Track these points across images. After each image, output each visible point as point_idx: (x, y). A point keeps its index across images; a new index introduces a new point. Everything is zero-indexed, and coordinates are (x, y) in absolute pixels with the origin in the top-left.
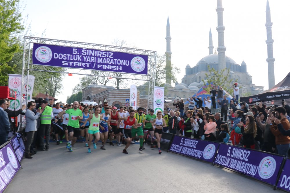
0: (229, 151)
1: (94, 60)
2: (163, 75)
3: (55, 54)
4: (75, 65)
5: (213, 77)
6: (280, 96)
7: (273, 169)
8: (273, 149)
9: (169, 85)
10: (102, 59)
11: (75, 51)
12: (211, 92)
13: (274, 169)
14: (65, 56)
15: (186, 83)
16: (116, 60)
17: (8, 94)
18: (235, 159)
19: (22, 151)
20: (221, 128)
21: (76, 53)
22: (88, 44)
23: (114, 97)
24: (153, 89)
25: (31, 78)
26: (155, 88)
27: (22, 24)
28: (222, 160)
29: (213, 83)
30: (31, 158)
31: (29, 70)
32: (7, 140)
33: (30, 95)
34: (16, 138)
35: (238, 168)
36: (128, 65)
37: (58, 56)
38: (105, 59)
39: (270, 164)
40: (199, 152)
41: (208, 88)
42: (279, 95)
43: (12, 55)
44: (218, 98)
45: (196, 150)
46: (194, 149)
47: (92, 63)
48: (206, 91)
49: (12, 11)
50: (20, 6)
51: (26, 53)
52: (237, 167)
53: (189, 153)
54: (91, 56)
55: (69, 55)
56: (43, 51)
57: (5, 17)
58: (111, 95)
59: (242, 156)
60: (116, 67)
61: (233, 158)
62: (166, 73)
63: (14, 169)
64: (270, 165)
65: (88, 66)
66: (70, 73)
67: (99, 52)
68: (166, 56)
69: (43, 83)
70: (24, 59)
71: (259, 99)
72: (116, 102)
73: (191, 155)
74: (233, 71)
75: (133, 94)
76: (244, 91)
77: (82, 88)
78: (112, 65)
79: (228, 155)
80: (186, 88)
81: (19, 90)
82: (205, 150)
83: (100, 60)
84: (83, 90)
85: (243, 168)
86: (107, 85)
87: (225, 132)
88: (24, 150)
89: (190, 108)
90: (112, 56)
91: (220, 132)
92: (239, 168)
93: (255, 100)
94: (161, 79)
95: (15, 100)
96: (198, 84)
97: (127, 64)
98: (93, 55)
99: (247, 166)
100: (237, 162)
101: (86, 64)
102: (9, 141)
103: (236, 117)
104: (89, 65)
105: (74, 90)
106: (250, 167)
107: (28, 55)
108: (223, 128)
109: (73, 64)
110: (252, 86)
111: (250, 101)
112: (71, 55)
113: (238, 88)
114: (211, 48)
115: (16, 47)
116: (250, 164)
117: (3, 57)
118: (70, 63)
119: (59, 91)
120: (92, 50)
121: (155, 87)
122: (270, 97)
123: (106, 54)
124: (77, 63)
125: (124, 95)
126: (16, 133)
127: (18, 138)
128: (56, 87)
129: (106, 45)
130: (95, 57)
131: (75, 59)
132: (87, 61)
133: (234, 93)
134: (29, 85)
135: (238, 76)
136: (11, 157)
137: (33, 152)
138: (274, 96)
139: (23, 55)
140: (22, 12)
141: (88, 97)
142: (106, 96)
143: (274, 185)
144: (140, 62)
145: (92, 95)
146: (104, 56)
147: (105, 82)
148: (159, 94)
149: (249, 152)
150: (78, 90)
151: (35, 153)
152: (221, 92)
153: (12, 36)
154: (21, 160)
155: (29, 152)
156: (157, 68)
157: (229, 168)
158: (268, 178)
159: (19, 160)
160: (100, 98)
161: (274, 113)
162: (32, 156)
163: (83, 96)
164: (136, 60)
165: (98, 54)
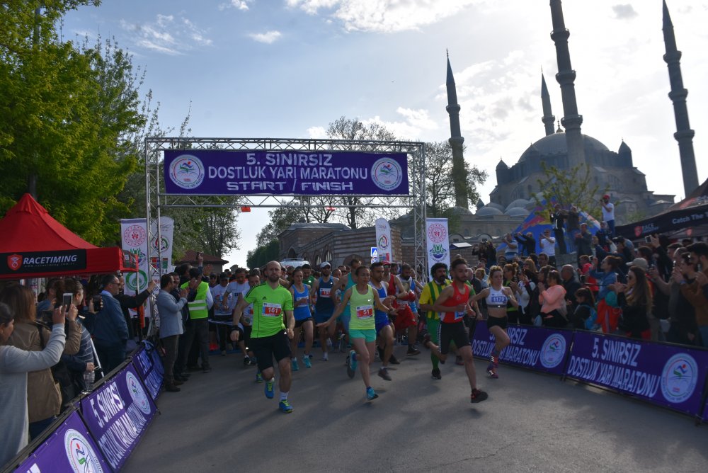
0: (596, 347)
1: (293, 174)
2: (448, 189)
3: (210, 168)
4: (253, 188)
5: (555, 186)
6: (701, 216)
7: (692, 380)
8: (691, 336)
9: (462, 210)
10: (308, 169)
11: (251, 158)
12: (552, 220)
13: (695, 380)
14: (231, 170)
15: (500, 203)
16: (340, 169)
17: (121, 263)
18: (610, 363)
19: (158, 376)
20: (577, 297)
21: (254, 163)
22: (277, 141)
23: (345, 246)
24: (424, 223)
25: (167, 223)
26: (428, 220)
27: (140, 112)
28: (581, 368)
29: (557, 199)
30: (178, 390)
31: (159, 206)
32: (124, 356)
33: (167, 259)
34: (144, 352)
35: (618, 383)
36: (365, 178)
37: (216, 173)
38: (315, 169)
39: (685, 370)
40: (531, 354)
41: (546, 211)
42: (699, 214)
43: (125, 179)
44: (569, 231)
45: (525, 350)
46: (520, 347)
47: (290, 181)
48: (543, 218)
49: (118, 87)
50: (133, 77)
51: (151, 172)
52: (615, 380)
53: (511, 357)
54: (286, 164)
55: (239, 168)
56: (185, 164)
57: (106, 102)
58: (340, 242)
59: (624, 356)
60: (341, 185)
61: (605, 362)
62: (454, 185)
63: (144, 415)
64: (684, 372)
65: (281, 188)
66: (246, 206)
67: (302, 155)
68: (452, 148)
69: (192, 231)
70: (148, 185)
71: (657, 228)
72: (351, 256)
73: (515, 361)
74: (603, 167)
75: (382, 238)
76: (632, 210)
77: (279, 232)
78: (331, 180)
79: (594, 355)
80: (501, 213)
81: (144, 250)
82: (543, 349)
83: (305, 174)
84: (278, 236)
85: (628, 383)
86: (330, 220)
87: (586, 306)
88: (162, 375)
89: (508, 257)
90: (329, 162)
91: (576, 307)
92: (620, 383)
93: (646, 229)
94: (446, 198)
95: (136, 272)
96: (527, 202)
97: (364, 175)
98: (290, 162)
99: (636, 376)
100: (615, 369)
101: (276, 183)
102: (129, 358)
103: (607, 272)
104: (283, 185)
105: (261, 238)
106: (643, 379)
107: (156, 177)
108: (583, 298)
109: (249, 186)
110: (648, 197)
111: (638, 232)
112: (244, 168)
113: (611, 205)
114: (548, 119)
115: (130, 162)
116: (643, 373)
117: (106, 186)
118: (242, 184)
119: (230, 243)
120: (286, 152)
121: (427, 218)
122: (680, 220)
123: (318, 158)
124: (257, 183)
125: (367, 240)
126: (143, 341)
127: (147, 351)
128: (222, 234)
129: (315, 140)
130: (295, 168)
131: (253, 174)
132: (278, 177)
133: (604, 217)
134: (163, 238)
135: (615, 177)
136: (134, 391)
137: (180, 378)
138: (688, 219)
139: (145, 176)
140: (138, 88)
141: (292, 250)
142: (330, 245)
143: (697, 415)
144: (390, 170)
145: (300, 245)
146: (314, 162)
147: (324, 216)
148: (437, 233)
149: (638, 347)
150: (269, 236)
151: (186, 380)
152: (574, 217)
153: (123, 140)
154: (157, 396)
155: (173, 379)
156: (434, 175)
157: (598, 383)
158: (683, 400)
159: (153, 397)
160: (316, 251)
161: (685, 257)
162: (178, 387)
163: (280, 249)
164: (382, 166)
165: (301, 160)
